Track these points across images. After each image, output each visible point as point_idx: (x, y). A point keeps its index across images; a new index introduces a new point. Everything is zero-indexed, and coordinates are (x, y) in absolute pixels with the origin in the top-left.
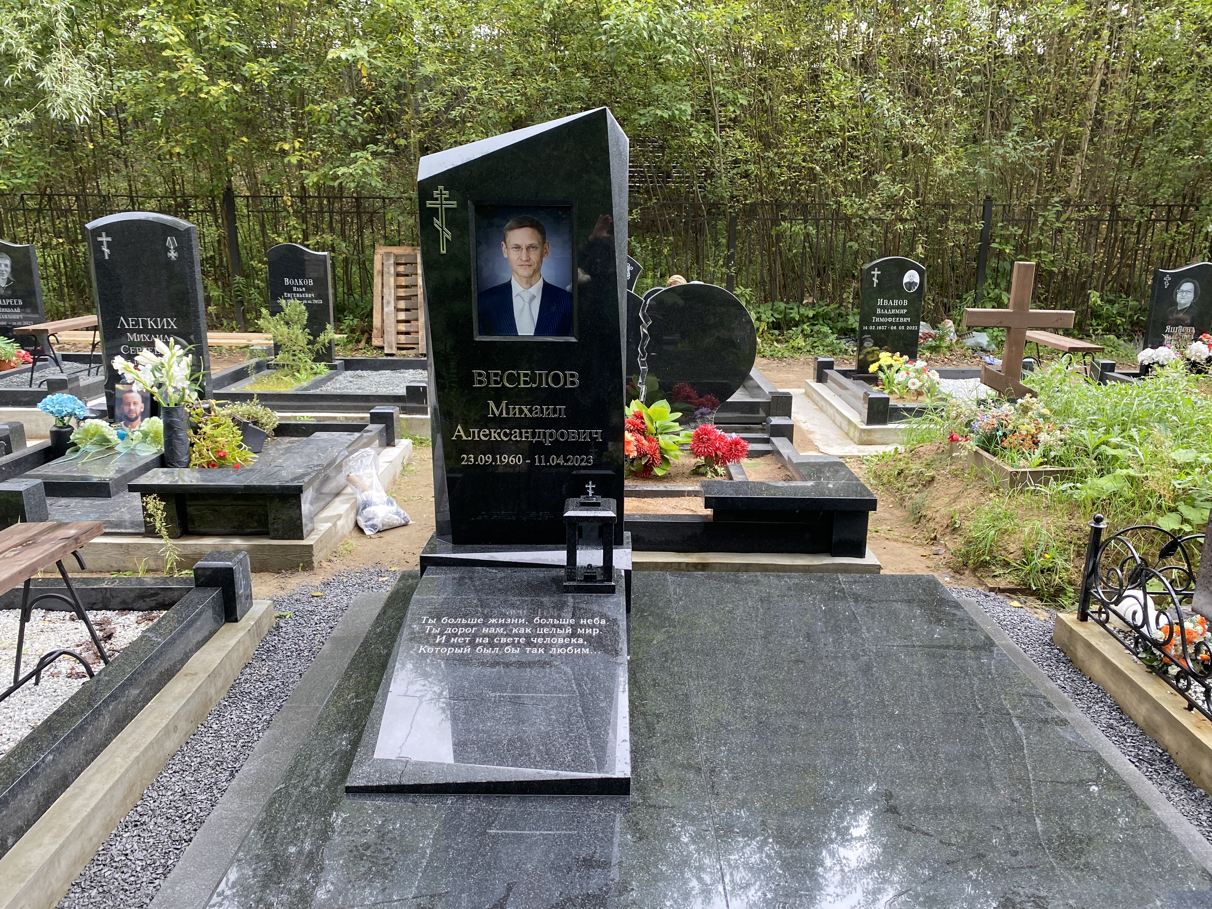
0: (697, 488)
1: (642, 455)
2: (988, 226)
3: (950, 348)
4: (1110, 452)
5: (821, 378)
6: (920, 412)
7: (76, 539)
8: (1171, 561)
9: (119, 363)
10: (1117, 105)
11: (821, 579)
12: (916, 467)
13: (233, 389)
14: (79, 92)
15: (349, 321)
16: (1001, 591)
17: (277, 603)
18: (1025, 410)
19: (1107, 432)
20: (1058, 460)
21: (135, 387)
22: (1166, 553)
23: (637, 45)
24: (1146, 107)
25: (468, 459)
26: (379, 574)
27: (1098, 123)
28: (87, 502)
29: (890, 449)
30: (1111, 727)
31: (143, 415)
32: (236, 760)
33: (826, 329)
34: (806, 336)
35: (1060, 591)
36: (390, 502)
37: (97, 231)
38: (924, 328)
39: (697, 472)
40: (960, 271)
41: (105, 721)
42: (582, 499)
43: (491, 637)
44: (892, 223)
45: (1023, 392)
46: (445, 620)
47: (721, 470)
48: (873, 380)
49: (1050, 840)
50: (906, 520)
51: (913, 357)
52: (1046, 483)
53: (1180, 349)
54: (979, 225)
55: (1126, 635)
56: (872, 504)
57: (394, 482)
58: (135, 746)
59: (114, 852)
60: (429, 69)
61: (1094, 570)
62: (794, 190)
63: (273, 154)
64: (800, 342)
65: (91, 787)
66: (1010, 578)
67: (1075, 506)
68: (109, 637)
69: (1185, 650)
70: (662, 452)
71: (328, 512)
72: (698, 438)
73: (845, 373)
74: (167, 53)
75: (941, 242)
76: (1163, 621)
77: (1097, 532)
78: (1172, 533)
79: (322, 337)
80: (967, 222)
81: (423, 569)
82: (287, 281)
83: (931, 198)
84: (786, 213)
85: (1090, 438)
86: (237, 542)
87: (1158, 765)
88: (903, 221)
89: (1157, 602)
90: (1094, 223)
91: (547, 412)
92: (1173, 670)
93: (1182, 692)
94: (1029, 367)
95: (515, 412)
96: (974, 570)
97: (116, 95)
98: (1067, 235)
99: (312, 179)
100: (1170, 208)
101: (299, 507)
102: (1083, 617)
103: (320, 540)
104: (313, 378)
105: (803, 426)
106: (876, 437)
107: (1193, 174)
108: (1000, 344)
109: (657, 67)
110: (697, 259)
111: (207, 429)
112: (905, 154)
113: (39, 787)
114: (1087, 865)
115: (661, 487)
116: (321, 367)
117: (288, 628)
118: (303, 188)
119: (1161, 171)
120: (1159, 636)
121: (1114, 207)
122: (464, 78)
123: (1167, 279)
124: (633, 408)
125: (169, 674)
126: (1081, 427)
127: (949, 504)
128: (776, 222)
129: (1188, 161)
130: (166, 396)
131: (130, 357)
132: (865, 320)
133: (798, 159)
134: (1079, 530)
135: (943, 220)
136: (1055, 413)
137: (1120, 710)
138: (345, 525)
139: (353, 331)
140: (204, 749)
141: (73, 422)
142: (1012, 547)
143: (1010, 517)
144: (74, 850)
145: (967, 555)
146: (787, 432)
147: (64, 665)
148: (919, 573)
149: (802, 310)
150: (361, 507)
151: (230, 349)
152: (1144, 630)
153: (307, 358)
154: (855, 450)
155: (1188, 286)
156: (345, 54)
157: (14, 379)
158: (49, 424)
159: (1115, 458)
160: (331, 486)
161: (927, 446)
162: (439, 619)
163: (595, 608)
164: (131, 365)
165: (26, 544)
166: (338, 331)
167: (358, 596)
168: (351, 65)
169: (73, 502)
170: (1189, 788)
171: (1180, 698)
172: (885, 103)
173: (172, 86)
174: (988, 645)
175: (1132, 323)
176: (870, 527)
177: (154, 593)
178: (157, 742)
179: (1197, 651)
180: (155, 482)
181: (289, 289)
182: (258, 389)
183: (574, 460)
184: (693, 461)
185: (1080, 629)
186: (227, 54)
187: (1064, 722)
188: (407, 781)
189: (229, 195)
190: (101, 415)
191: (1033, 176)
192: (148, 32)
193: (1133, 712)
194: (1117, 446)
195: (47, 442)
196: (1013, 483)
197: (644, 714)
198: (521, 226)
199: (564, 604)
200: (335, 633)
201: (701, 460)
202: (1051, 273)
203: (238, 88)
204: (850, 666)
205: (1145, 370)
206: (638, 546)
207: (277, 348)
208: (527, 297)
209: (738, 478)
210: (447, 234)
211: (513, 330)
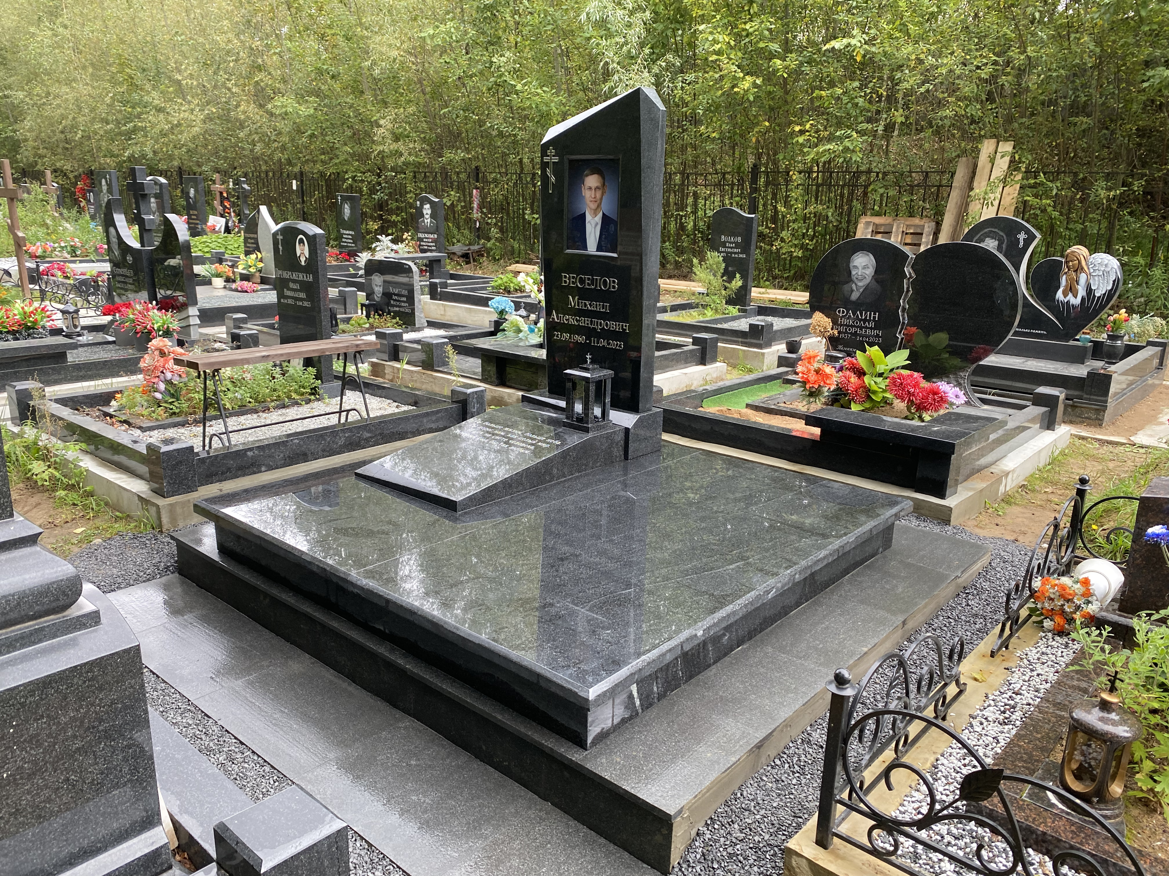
25: (557, 335)
47: (925, 417)
70: (869, 391)
72: (892, 381)
81: (521, 403)
82: (723, 238)
91: (599, 307)
95: (582, 305)
116: (733, 309)
141: (507, 317)
163: (566, 436)
181: (724, 245)
183: (613, 344)
198: (592, 173)
208: (593, 222)
210: (553, 179)
211: (585, 248)
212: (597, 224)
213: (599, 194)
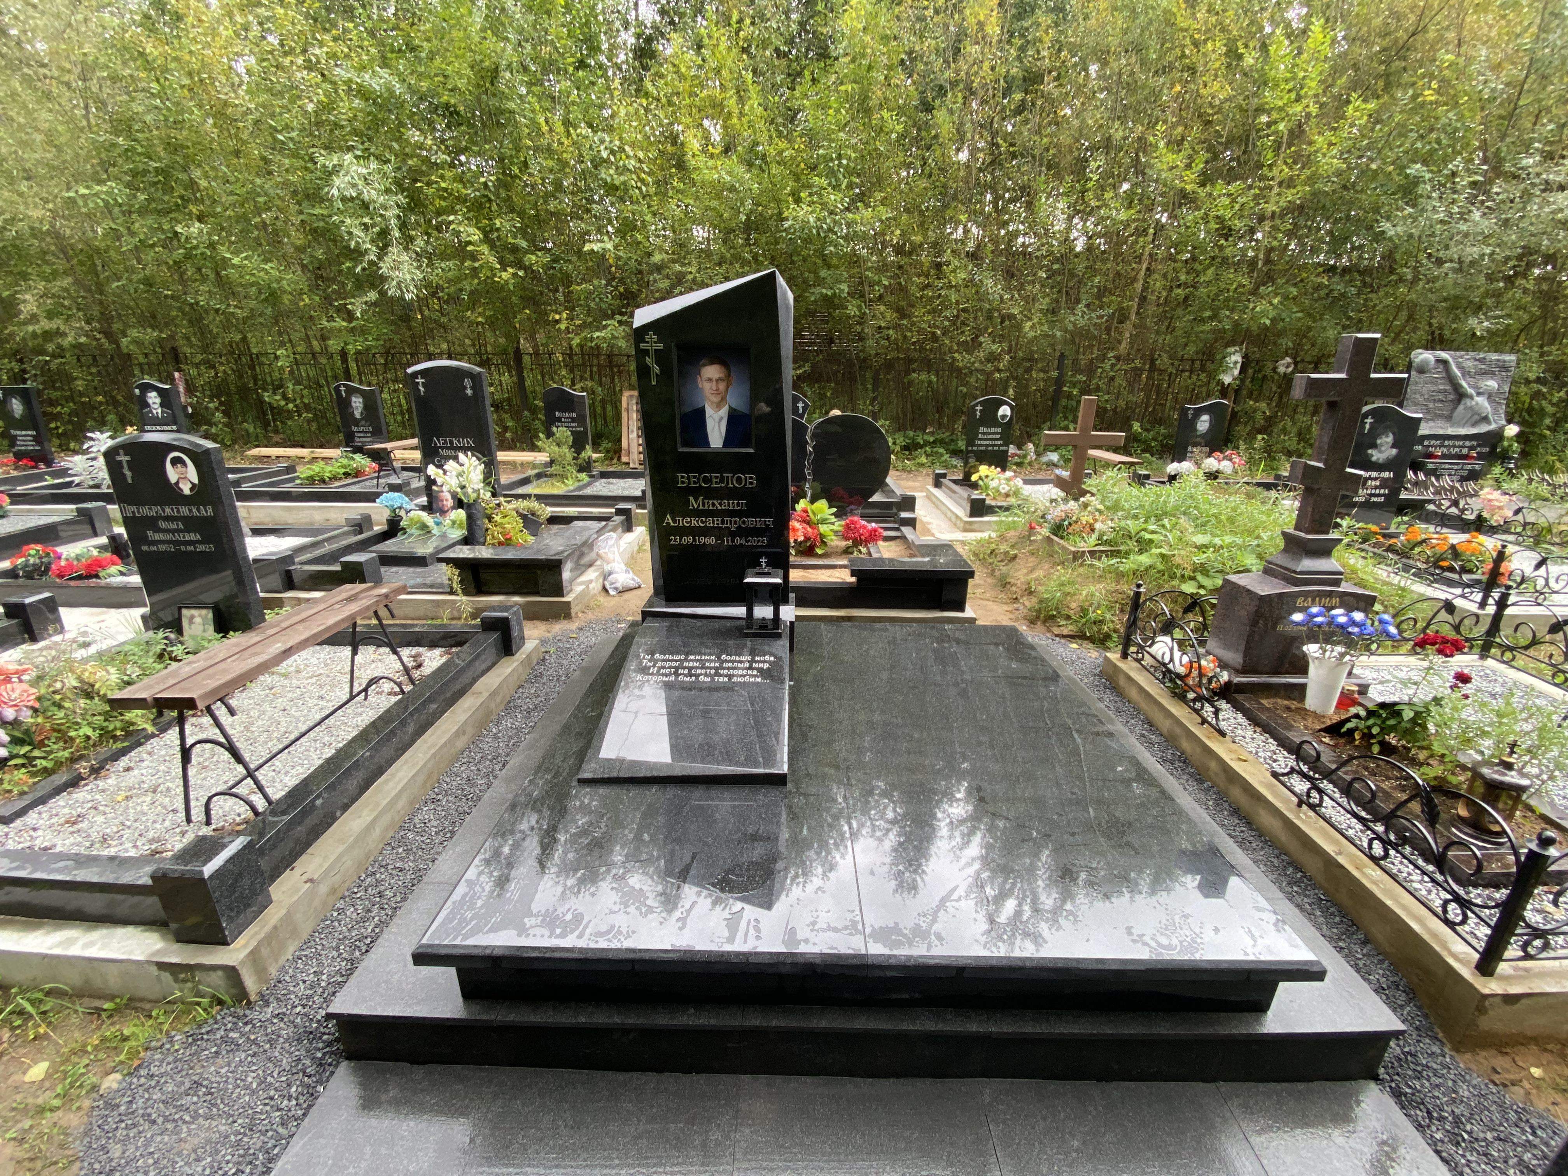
0: (845, 562)
1: (807, 539)
2: (1061, 375)
3: (1030, 464)
4: (1148, 536)
5: (937, 484)
6: (1007, 509)
7: (386, 596)
8: (1190, 616)
9: (432, 470)
10: (1158, 284)
11: (932, 628)
12: (1004, 547)
13: (520, 491)
14: (408, 277)
15: (605, 444)
16: (1064, 636)
17: (543, 642)
18: (1086, 506)
19: (1146, 522)
20: (1108, 543)
21: (444, 488)
22: (1188, 609)
23: (808, 240)
24: (1179, 286)
25: (675, 540)
26: (619, 622)
27: (1143, 299)
28: (411, 570)
29: (985, 535)
30: (1143, 736)
31: (453, 508)
32: (508, 755)
33: (942, 450)
34: (927, 456)
35: (1107, 637)
36: (627, 571)
37: (416, 374)
38: (1012, 449)
39: (846, 551)
40: (1040, 409)
41: (411, 728)
42: (757, 570)
43: (690, 669)
44: (992, 372)
45: (1084, 493)
46: (657, 656)
47: (864, 550)
48: (975, 486)
49: (1100, 824)
50: (995, 585)
51: (1004, 470)
52: (1100, 559)
53: (1198, 464)
54: (1055, 374)
55: (1156, 669)
56: (971, 574)
57: (632, 557)
58: (434, 745)
59: (416, 820)
60: (657, 258)
61: (1135, 622)
62: (922, 349)
63: (548, 323)
64: (923, 459)
65: (400, 775)
66: (1071, 627)
67: (1120, 576)
68: (419, 666)
69: (1200, 682)
70: (822, 536)
71: (583, 578)
72: (847, 527)
73: (955, 482)
74: (470, 248)
75: (1027, 387)
76: (1185, 659)
77: (1138, 594)
78: (1192, 595)
79: (583, 454)
80: (1045, 372)
81: (644, 619)
82: (557, 414)
83: (1021, 354)
84: (915, 366)
85: (1132, 526)
86: (517, 599)
87: (1177, 764)
88: (999, 371)
89: (1180, 646)
90: (1137, 372)
91: (732, 504)
92: (1191, 695)
93: (1197, 711)
94: (1089, 476)
95: (709, 505)
96: (1044, 622)
97: (434, 279)
98: (1118, 381)
99: (576, 341)
100: (1193, 361)
101: (560, 574)
102: (1125, 655)
103: (576, 598)
104: (577, 484)
105: (925, 519)
106: (975, 527)
107: (1210, 336)
108: (1067, 461)
109: (824, 258)
110: (851, 400)
111: (497, 518)
112: (1002, 322)
113: (360, 776)
114: (1128, 844)
115: (820, 562)
116: (583, 476)
117: (551, 660)
118: (571, 348)
119: (1187, 334)
120: (1182, 670)
121: (1153, 361)
122: (683, 265)
123: (1191, 412)
124: (802, 504)
125: (461, 693)
126: (1126, 518)
127: (1027, 574)
128: (908, 373)
129: (1207, 327)
130: (468, 497)
131: (440, 467)
132: (970, 442)
133: (924, 326)
134: (1123, 593)
135: (1028, 370)
136: (1108, 508)
137: (1150, 724)
138: (595, 587)
139: (608, 451)
140: (486, 747)
141: (402, 513)
142: (1073, 605)
143: (1072, 583)
144: (385, 820)
145: (1039, 611)
146: (911, 523)
147: (387, 686)
148: (1004, 623)
149: (926, 437)
150: (606, 576)
151: (522, 464)
152: (1171, 666)
153: (573, 470)
154: (959, 536)
155: (1205, 418)
156: (596, 247)
157: (368, 483)
158: (386, 514)
159: (1151, 541)
160: (585, 560)
161: (1012, 533)
162: (653, 655)
163: (767, 648)
164: (440, 472)
165: (350, 599)
166: (595, 451)
167: (602, 636)
168: (601, 257)
169: (401, 570)
170: (1200, 781)
171: (1195, 715)
172: (990, 283)
173: (475, 271)
174: (1055, 677)
175: (1162, 446)
176: (969, 590)
177: (456, 634)
178: (450, 742)
179: (1210, 681)
180: (462, 556)
181: (559, 420)
182: (538, 491)
183: (753, 541)
184: (844, 543)
185: (1121, 665)
186: (515, 249)
187: (1111, 735)
188: (623, 774)
189: (518, 354)
190: (423, 508)
191: (1095, 338)
192: (457, 233)
193: (1159, 725)
194: (1153, 532)
195: (385, 527)
196: (1075, 559)
197: (800, 725)
198: (712, 363)
199: (745, 646)
200: (584, 664)
201: (850, 543)
202: (1105, 409)
203: (521, 273)
204: (953, 691)
205: (1172, 478)
206: (800, 604)
207: (552, 462)
208: (716, 417)
209: (875, 555)
210: (657, 369)
211: (707, 443)
212: (721, 419)
213: (722, 386)
